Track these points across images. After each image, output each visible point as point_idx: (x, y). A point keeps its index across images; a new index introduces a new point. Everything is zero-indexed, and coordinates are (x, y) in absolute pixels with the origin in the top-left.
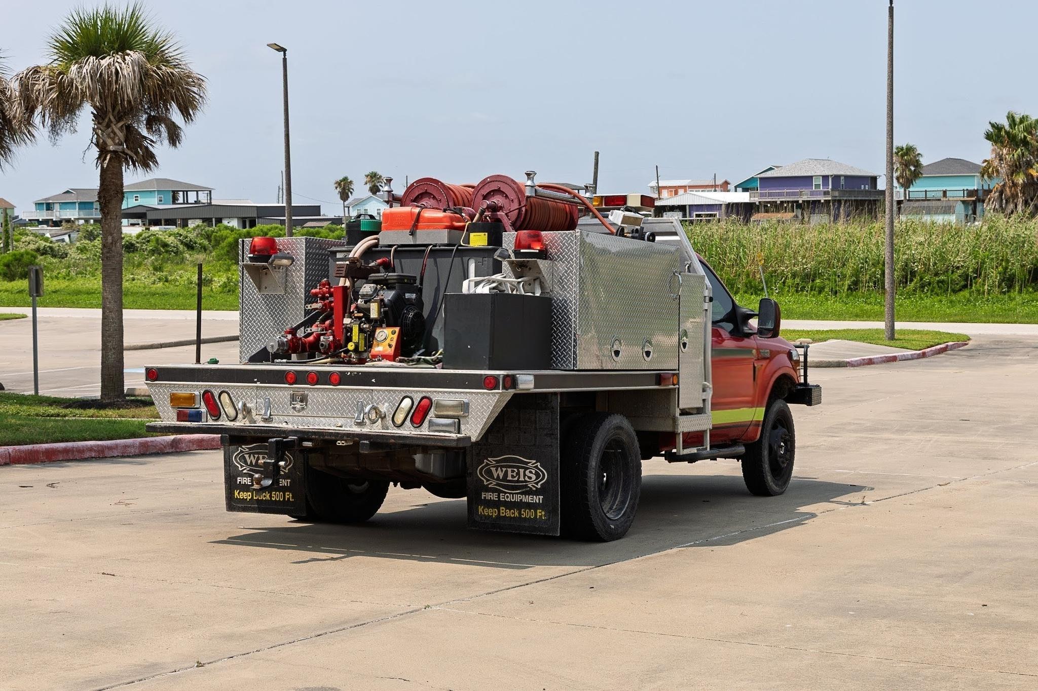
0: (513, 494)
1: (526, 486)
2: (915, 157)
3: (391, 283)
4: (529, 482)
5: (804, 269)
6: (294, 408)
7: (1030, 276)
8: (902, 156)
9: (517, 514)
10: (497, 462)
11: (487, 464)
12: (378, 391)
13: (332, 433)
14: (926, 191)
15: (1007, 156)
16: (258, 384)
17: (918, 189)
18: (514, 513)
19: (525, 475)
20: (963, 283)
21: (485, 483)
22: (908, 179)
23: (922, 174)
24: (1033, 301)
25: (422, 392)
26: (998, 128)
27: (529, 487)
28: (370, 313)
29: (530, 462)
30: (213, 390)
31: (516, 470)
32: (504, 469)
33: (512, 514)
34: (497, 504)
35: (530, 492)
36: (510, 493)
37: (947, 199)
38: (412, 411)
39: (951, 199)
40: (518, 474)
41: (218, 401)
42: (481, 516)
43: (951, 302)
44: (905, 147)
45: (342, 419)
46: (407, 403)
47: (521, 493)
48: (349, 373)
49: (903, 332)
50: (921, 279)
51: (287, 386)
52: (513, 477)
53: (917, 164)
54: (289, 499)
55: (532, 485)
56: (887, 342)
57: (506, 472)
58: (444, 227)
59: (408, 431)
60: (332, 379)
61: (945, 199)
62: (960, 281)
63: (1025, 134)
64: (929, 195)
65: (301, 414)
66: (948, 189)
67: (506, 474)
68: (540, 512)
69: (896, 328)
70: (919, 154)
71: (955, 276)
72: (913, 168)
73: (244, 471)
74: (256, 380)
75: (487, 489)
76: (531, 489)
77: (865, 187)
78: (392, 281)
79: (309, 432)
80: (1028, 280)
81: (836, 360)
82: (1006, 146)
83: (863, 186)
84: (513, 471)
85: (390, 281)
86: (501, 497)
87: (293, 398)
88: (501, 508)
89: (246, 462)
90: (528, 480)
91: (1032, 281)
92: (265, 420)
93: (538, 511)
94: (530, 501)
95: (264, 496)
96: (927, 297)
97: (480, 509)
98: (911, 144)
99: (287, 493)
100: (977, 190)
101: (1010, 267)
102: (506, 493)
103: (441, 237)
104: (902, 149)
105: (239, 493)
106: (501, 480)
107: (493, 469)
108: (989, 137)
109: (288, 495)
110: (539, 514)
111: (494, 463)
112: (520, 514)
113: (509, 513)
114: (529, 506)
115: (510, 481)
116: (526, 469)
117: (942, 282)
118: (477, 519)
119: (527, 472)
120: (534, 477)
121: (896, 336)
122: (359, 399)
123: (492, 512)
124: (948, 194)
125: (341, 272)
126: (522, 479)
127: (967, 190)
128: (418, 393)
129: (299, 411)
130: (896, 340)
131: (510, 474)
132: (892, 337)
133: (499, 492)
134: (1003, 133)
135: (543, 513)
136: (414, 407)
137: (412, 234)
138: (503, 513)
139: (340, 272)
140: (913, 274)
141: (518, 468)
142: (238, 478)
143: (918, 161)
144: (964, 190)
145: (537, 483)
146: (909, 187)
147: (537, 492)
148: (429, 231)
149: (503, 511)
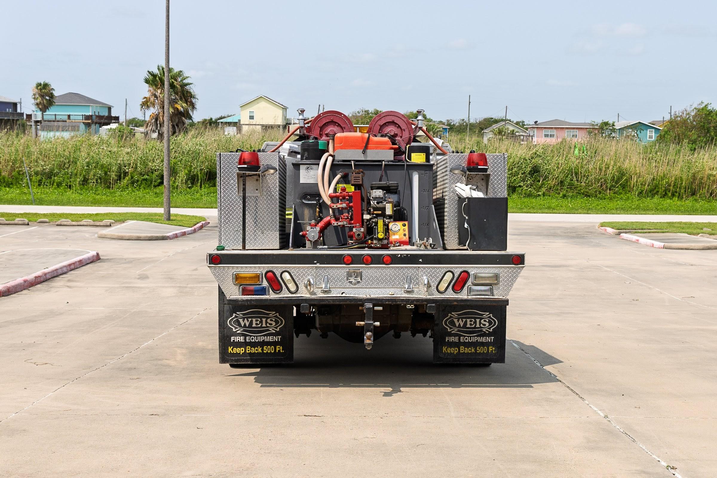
0: (471, 337)
1: (482, 331)
2: (50, 91)
3: (392, 189)
4: (484, 328)
5: (44, 169)
6: (351, 282)
7: (206, 176)
8: (41, 90)
9: (473, 350)
10: (459, 315)
11: (451, 317)
12: (424, 268)
13: (403, 299)
14: (55, 115)
15: (161, 95)
16: (318, 265)
17: (50, 113)
18: (471, 350)
19: (480, 323)
20: (159, 181)
21: (449, 330)
22: (45, 106)
23: (55, 103)
24: (211, 193)
25: (461, 267)
26: (154, 76)
27: (483, 331)
28: (385, 211)
29: (484, 314)
30: (275, 271)
31: (473, 320)
32: (464, 320)
33: (470, 351)
34: (457, 345)
35: (484, 335)
36: (468, 337)
37: (71, 121)
38: (453, 282)
39: (73, 121)
40: (475, 322)
41: (280, 279)
42: (445, 353)
43: (156, 193)
44: (42, 83)
45: (393, 289)
46: (449, 276)
47: (477, 336)
48: (399, 256)
49: (176, 215)
50: (132, 178)
51: (344, 266)
52: (471, 324)
53: (52, 96)
54: (279, 351)
55: (486, 330)
56: (167, 222)
57: (466, 322)
58: (389, 148)
59: (450, 295)
60: (384, 260)
61: (69, 121)
62: (157, 180)
63: (173, 80)
64: (58, 118)
65: (356, 286)
66: (71, 113)
67: (466, 323)
68: (491, 348)
69: (171, 212)
70: (52, 89)
71: (154, 176)
72: (47, 98)
73: (238, 332)
74: (316, 262)
75: (450, 334)
76: (485, 332)
77: (9, 110)
78: (393, 188)
79: (383, 299)
80: (206, 179)
81: (149, 235)
82: (159, 88)
83: (8, 109)
84: (471, 321)
85: (391, 188)
86: (461, 339)
87: (349, 275)
88: (461, 347)
89: (239, 325)
90: (483, 326)
91: (208, 180)
92: (325, 292)
93: (490, 347)
94: (484, 341)
95: (256, 350)
96: (137, 190)
97: (444, 349)
98: (47, 82)
99: (277, 347)
100: (92, 116)
101: (193, 171)
102: (465, 336)
103: (388, 155)
104: (40, 84)
105: (232, 349)
106: (462, 328)
107: (456, 320)
108: (147, 81)
109: (278, 348)
110: (490, 350)
111: (456, 316)
112: (476, 350)
113: (467, 350)
114: (483, 344)
115: (468, 328)
116: (481, 319)
117: (146, 180)
118: (441, 355)
119: (482, 321)
120: (487, 324)
121: (172, 218)
122: (408, 274)
123: (454, 351)
124: (71, 117)
125: (358, 181)
126: (478, 326)
127: (85, 115)
128: (458, 269)
129: (355, 284)
130: (172, 220)
131: (468, 323)
132: (169, 219)
133: (460, 336)
134: (157, 79)
135: (494, 349)
136: (455, 279)
137: (364, 152)
138: (462, 350)
139: (356, 181)
140: (126, 174)
141: (475, 318)
142: (232, 338)
143: (52, 93)
144: (82, 115)
145: (490, 329)
146: (45, 111)
147: (489, 335)
148: (377, 151)
149: (463, 349)
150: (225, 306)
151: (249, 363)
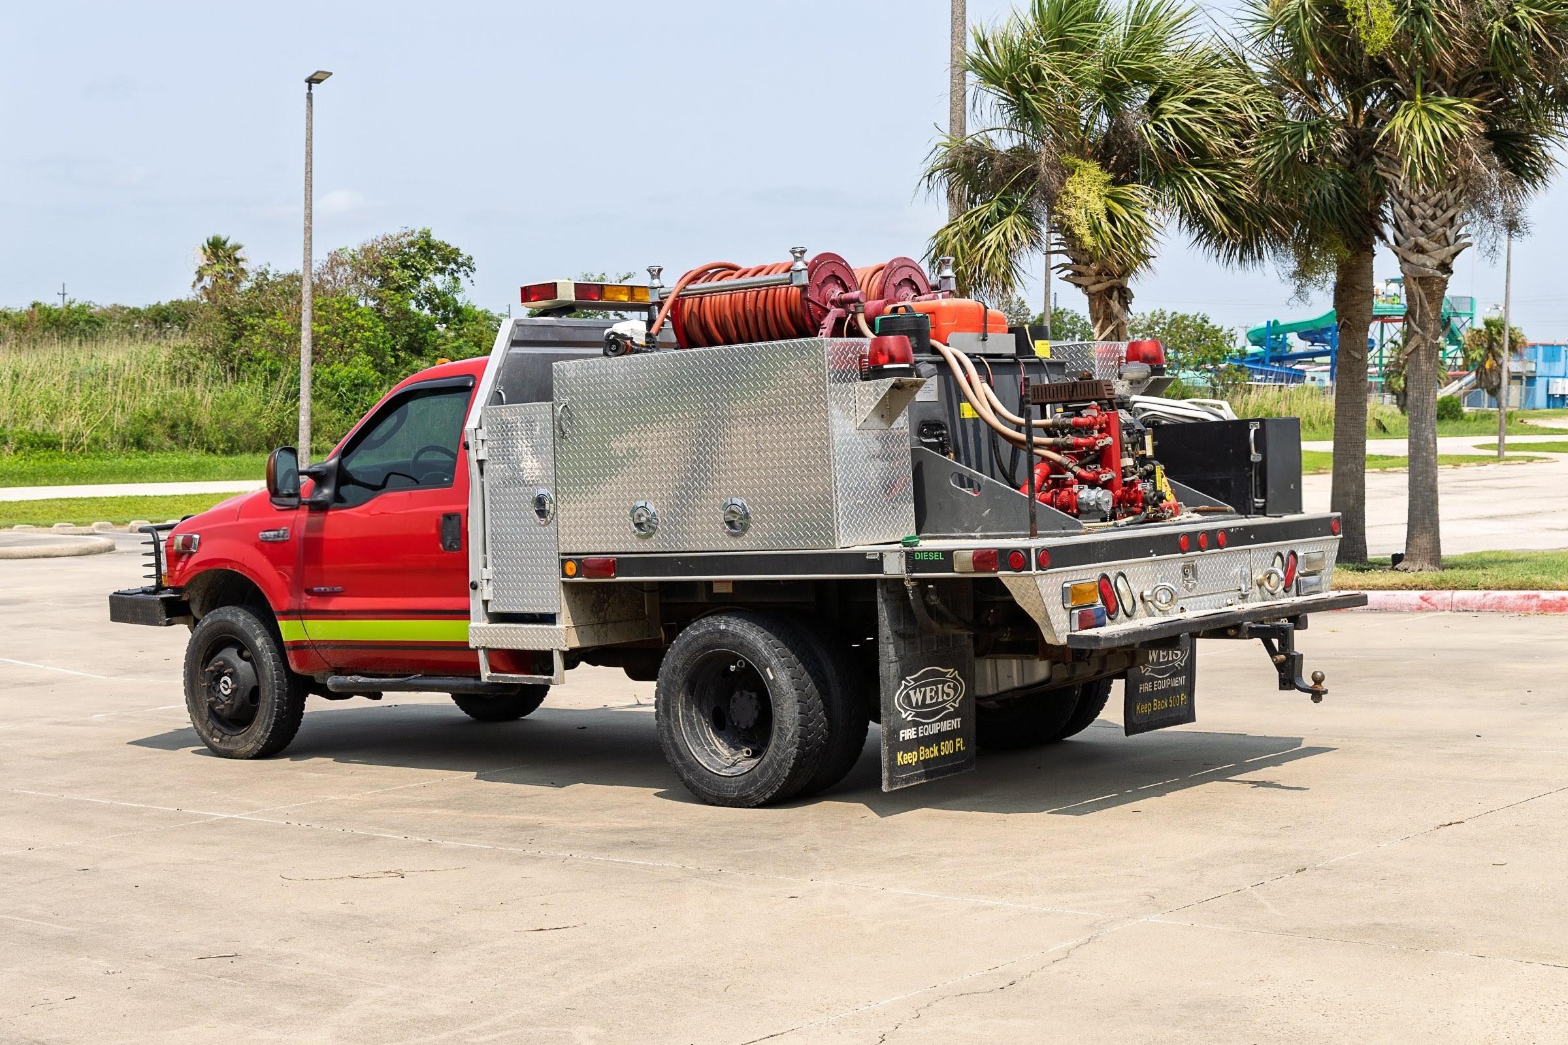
0: (1163, 679)
6: (1187, 587)
9: (1166, 704)
12: (1255, 550)
16: (1154, 557)
19: (1172, 653)
25: (1288, 545)
30: (1109, 574)
33: (1163, 706)
34: (1150, 697)
40: (1168, 653)
41: (1114, 590)
42: (1138, 716)
45: (1229, 593)
48: (1232, 530)
51: (1180, 555)
54: (959, 747)
55: (1178, 664)
57: (1159, 652)
60: (1219, 540)
65: (1193, 593)
73: (908, 719)
74: (1152, 551)
75: (1144, 679)
86: (1154, 686)
87: (1185, 573)
88: (1154, 701)
89: (910, 703)
93: (1182, 695)
94: (1176, 685)
95: (932, 752)
97: (1138, 707)
99: (957, 740)
105: (902, 757)
110: (1182, 699)
113: (1160, 704)
114: (1175, 691)
118: (1135, 720)
123: (1147, 708)
128: (1285, 548)
129: (1191, 590)
133: (1153, 679)
135: (1185, 697)
136: (1284, 567)
137: (985, 338)
138: (1155, 707)
142: (901, 732)
149: (1156, 704)
150: (891, 665)
151: (923, 781)
